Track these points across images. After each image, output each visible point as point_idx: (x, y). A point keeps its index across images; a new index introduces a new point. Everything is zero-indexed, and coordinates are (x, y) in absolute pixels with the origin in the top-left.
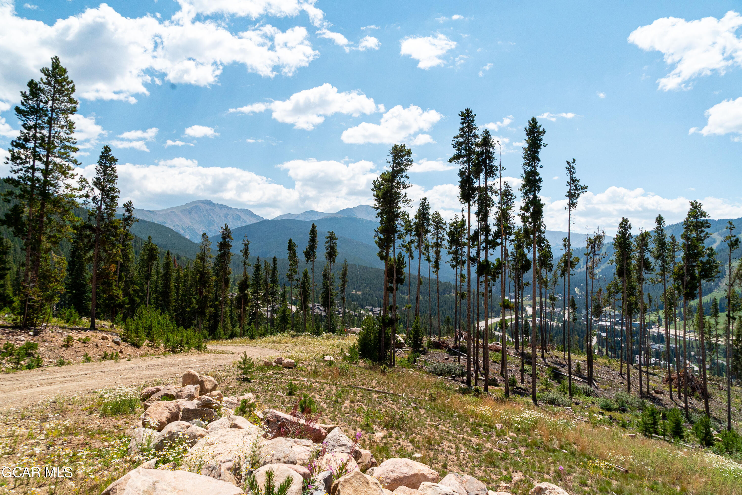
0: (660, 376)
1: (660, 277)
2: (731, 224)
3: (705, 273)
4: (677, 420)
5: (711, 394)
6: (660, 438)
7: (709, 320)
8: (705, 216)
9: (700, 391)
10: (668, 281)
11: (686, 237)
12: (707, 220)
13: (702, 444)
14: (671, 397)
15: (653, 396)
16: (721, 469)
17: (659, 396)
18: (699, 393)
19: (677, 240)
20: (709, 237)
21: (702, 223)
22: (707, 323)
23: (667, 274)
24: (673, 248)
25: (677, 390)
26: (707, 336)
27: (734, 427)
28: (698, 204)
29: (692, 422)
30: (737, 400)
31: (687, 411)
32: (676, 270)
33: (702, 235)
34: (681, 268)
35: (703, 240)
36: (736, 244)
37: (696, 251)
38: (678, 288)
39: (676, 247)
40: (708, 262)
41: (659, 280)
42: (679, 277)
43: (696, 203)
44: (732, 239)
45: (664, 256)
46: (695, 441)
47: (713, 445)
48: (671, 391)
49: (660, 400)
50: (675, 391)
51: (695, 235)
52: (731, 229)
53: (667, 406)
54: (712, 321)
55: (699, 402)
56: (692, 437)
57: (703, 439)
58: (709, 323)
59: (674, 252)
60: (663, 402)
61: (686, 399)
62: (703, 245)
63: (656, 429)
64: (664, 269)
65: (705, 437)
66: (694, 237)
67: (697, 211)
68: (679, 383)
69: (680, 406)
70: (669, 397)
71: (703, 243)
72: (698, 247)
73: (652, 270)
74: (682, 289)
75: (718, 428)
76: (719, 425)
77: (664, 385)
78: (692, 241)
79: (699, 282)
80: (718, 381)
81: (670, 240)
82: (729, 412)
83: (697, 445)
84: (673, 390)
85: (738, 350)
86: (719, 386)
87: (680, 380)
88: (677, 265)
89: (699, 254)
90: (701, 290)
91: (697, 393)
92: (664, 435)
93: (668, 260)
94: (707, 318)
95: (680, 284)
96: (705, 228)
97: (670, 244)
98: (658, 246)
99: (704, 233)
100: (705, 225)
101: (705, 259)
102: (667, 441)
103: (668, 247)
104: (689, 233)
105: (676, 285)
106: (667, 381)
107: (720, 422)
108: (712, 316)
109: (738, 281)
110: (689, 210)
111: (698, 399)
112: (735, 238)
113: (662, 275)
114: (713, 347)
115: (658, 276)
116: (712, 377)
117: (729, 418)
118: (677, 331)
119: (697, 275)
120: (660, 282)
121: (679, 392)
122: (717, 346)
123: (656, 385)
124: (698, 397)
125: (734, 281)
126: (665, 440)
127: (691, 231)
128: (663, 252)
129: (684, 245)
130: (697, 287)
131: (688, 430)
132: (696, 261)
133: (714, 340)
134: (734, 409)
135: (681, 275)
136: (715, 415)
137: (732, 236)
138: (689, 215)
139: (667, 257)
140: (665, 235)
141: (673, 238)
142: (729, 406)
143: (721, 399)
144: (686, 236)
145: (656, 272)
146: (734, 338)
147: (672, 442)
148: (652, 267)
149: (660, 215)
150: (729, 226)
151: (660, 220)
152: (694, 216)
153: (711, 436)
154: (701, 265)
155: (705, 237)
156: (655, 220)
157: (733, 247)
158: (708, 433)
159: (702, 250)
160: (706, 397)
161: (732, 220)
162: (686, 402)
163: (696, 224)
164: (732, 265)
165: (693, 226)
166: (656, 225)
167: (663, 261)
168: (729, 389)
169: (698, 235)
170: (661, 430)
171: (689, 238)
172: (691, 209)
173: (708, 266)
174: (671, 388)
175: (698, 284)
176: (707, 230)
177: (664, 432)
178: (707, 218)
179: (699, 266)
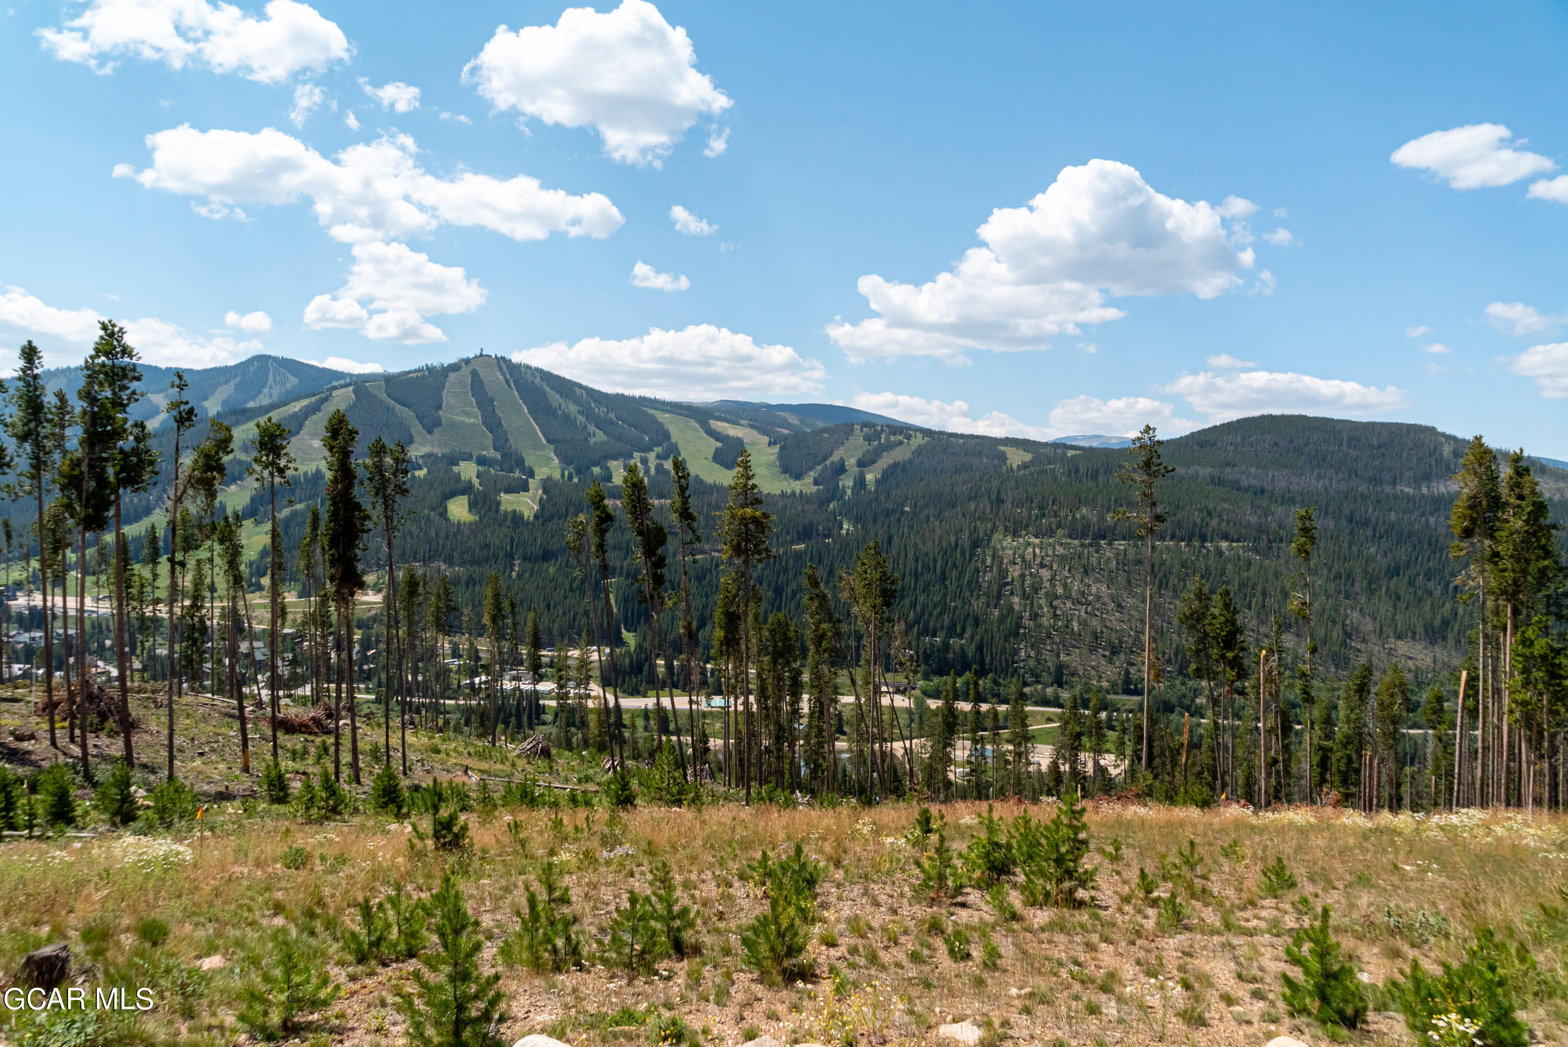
0: (29, 702)
1: (29, 482)
2: (180, 377)
3: (128, 474)
4: (60, 788)
5: (139, 719)
6: (22, 836)
7: (141, 570)
8: (131, 357)
9: (117, 718)
10: (49, 491)
11: (88, 395)
12: (134, 365)
13: (114, 824)
14: (54, 743)
15: (10, 749)
16: (140, 861)
17: (26, 745)
18: (115, 722)
19: (70, 403)
20: (137, 400)
21: (123, 369)
22: (136, 578)
23: (47, 476)
24: (62, 419)
25: (66, 724)
26: (135, 604)
27: (179, 775)
28: (116, 329)
29: (95, 785)
30: (188, 721)
31: (86, 764)
32: (65, 468)
33: (124, 395)
34: (76, 464)
35: (125, 406)
36: (189, 419)
37: (109, 428)
38: (69, 507)
39: (67, 417)
40: (135, 451)
41: (27, 488)
42: (72, 481)
43: (114, 326)
44: (182, 407)
45: (38, 435)
46: (99, 820)
47: (134, 818)
48: (52, 730)
49: (29, 753)
50: (63, 728)
51: (109, 394)
52: (181, 387)
53: (43, 763)
54: (146, 573)
55: (113, 741)
56: (94, 814)
57: (115, 814)
58: (141, 577)
59: (63, 427)
60: (33, 757)
61: (84, 739)
62: (125, 415)
63: (12, 818)
64: (38, 464)
65: (121, 807)
66: (107, 398)
67: (115, 343)
68: (71, 709)
69: (72, 757)
70: (48, 742)
71: (125, 412)
72: (114, 419)
73: (8, 465)
74: (78, 508)
75: (149, 784)
76: (152, 778)
77: (39, 720)
78: (102, 406)
79: (116, 491)
80: (153, 692)
81: (54, 401)
82: (171, 746)
83: (102, 828)
84: (57, 725)
85: (194, 625)
86: (155, 701)
87: (74, 702)
88: (69, 456)
89: (119, 433)
90: (118, 509)
91: (111, 724)
92: (31, 827)
93: (49, 444)
94: (137, 567)
95: (74, 496)
96: (131, 380)
97: (54, 410)
98: (25, 411)
99: (128, 392)
100: (131, 374)
101: (127, 443)
102: (38, 837)
103: (50, 416)
104: (96, 388)
105: (65, 500)
106: (44, 710)
107: (153, 771)
108: (144, 562)
109: (190, 492)
110: (97, 339)
111: (112, 734)
112: (187, 407)
113: (32, 477)
114: (149, 625)
115: (23, 478)
116: (143, 685)
117: (171, 758)
118: (49, 598)
119: (112, 479)
120: (30, 493)
121: (72, 727)
122: (155, 620)
123: (18, 722)
124: (111, 730)
125: (184, 492)
126: (30, 837)
127: (101, 384)
128: (37, 426)
129: (85, 413)
130: (111, 503)
131: (84, 802)
132: (109, 448)
133: (148, 611)
134: (183, 739)
135: (76, 477)
136: (145, 760)
137: (181, 403)
138: (97, 350)
139: (45, 437)
140: (43, 388)
141: (61, 396)
142: (171, 737)
143: (157, 725)
144: (89, 393)
145: (18, 471)
146: (187, 603)
147: (49, 838)
148: (8, 459)
149: (30, 342)
150: (177, 381)
151: (30, 353)
152: (107, 354)
153: (133, 802)
154: (119, 457)
155: (129, 399)
156: (18, 352)
157: (183, 423)
158: (127, 799)
159: (122, 427)
160: (128, 726)
161: (184, 371)
162: (84, 747)
163: (113, 371)
164: (180, 461)
165: (106, 374)
166: (21, 363)
167: (38, 445)
168: (171, 702)
169: (114, 393)
170: (22, 818)
171: (96, 400)
172: (102, 338)
173: (134, 459)
174: (52, 722)
175: (113, 497)
176: (134, 385)
177: (30, 821)
178: (134, 360)
179: (115, 459)
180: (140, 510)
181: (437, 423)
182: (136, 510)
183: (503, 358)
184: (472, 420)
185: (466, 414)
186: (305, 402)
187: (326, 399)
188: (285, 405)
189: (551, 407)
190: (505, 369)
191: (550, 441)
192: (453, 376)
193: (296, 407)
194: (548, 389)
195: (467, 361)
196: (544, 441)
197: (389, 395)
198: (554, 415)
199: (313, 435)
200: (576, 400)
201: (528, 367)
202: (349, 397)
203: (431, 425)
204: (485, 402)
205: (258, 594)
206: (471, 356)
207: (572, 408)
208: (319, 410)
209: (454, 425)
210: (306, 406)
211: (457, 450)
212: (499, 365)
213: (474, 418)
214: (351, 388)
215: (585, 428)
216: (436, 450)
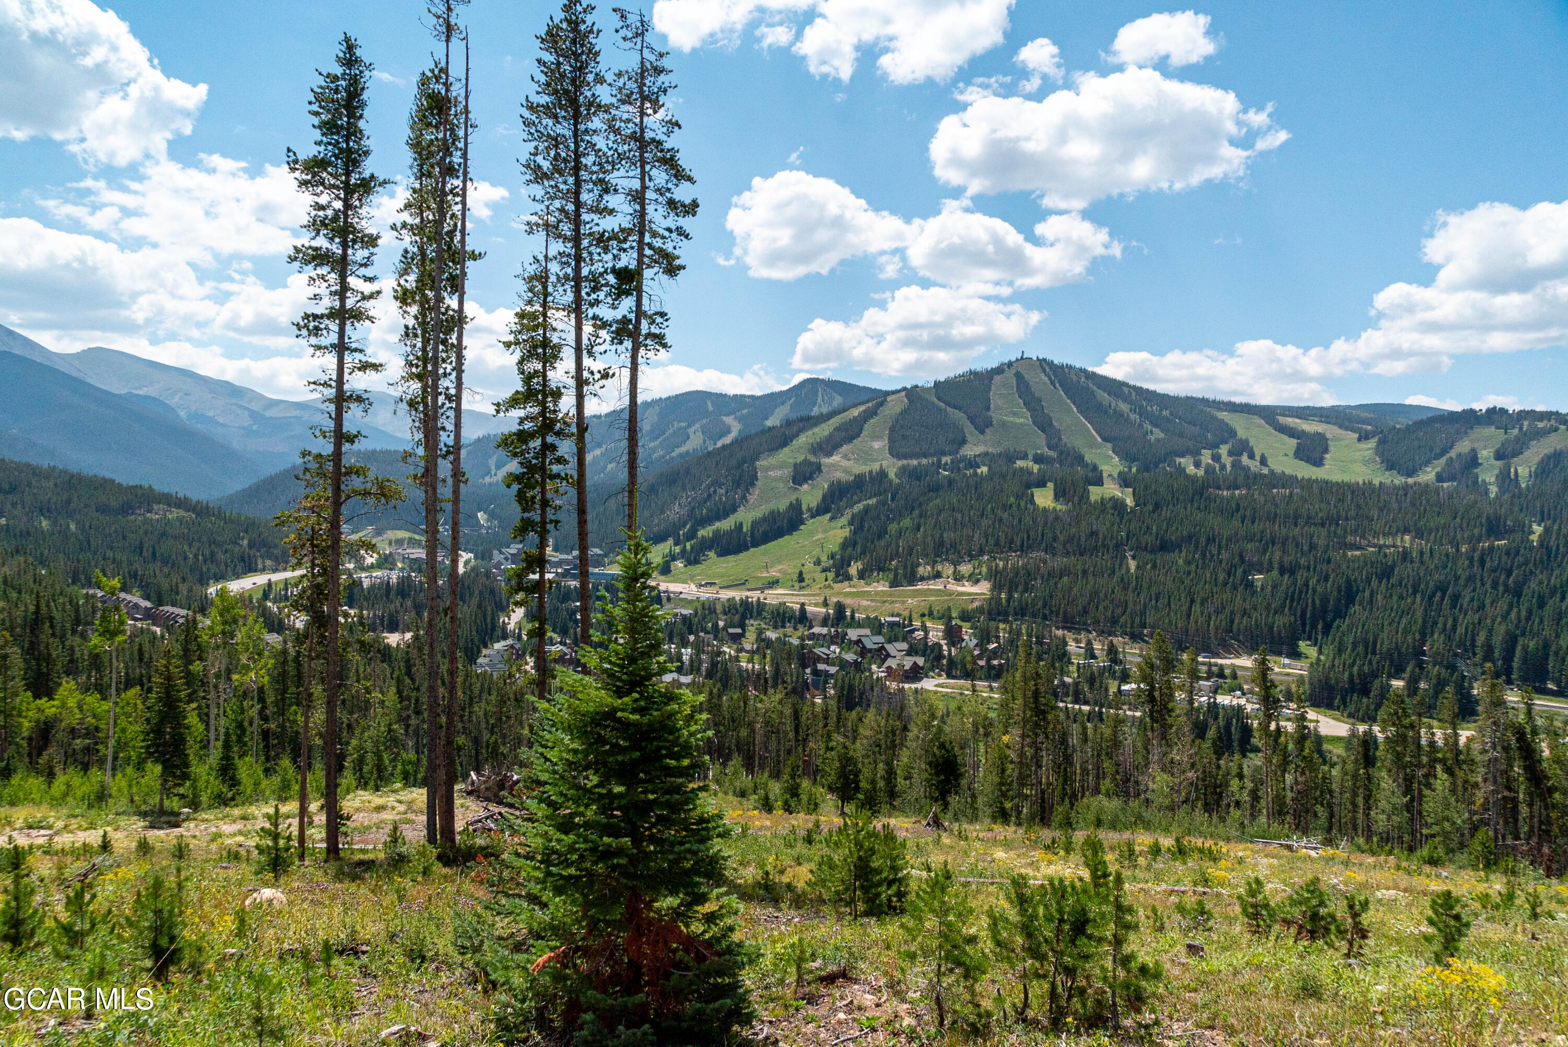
180: (728, 507)
181: (989, 423)
182: (724, 508)
183: (1044, 360)
184: (1022, 420)
185: (1015, 414)
186: (862, 408)
187: (882, 404)
188: (845, 411)
189: (1101, 404)
190: (1048, 370)
191: (1105, 439)
192: (997, 379)
193: (855, 412)
194: (1095, 388)
195: (1010, 364)
196: (1099, 440)
197: (939, 399)
198: (1106, 412)
199: (875, 437)
200: (1126, 399)
201: (1070, 367)
202: (902, 401)
203: (983, 425)
204: (1032, 403)
205: (846, 583)
206: (1013, 359)
207: (1124, 407)
208: (876, 414)
209: (1004, 425)
210: (865, 411)
211: (1012, 449)
212: (1041, 366)
213: (1024, 419)
214: (903, 394)
215: (1140, 425)
216: (990, 450)
